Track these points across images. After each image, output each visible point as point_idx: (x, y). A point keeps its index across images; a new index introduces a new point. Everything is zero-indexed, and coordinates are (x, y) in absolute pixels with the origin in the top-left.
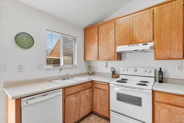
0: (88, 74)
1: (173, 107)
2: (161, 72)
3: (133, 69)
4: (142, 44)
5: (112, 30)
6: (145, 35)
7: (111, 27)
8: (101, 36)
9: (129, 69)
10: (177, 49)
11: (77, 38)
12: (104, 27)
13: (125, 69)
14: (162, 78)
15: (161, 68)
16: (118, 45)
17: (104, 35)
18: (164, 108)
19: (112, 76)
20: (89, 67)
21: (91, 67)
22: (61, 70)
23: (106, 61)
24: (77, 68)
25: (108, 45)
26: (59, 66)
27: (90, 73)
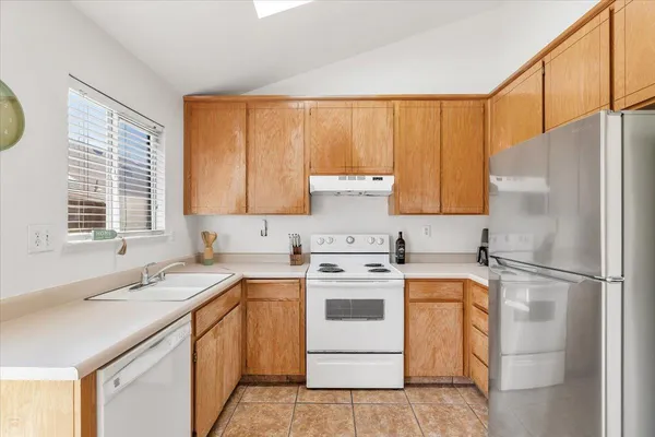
0: (199, 260)
1: (436, 305)
2: (401, 242)
3: (345, 237)
4: (371, 177)
5: (296, 127)
6: (378, 157)
7: (293, 121)
8: (259, 138)
9: (335, 237)
10: (431, 193)
11: (164, 130)
12: (267, 111)
13: (326, 237)
14: (404, 254)
15: (401, 233)
16: (313, 174)
17: (268, 137)
18: (423, 310)
19: (292, 260)
20: (205, 235)
21: (212, 237)
22: (123, 251)
23: (264, 217)
24: (165, 240)
25: (281, 170)
26: (113, 234)
27: (208, 256)
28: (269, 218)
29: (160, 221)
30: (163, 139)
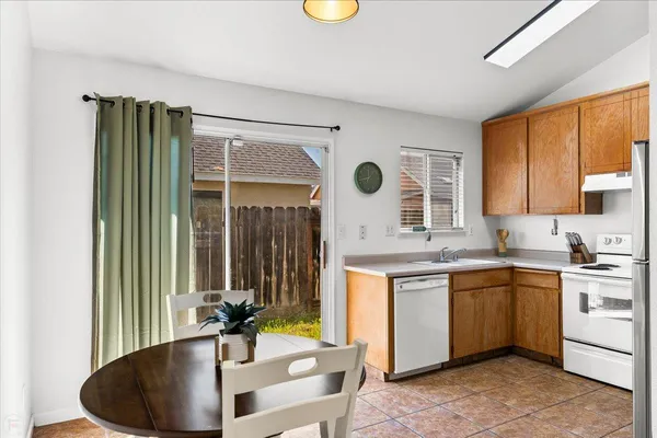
0: (496, 253)
5: (570, 130)
7: (568, 124)
9: (624, 237)
11: (463, 155)
12: (544, 121)
13: (612, 237)
16: (588, 174)
17: (545, 145)
19: (572, 258)
20: (500, 232)
21: (504, 234)
22: (429, 239)
23: (554, 217)
24: (464, 234)
25: (557, 174)
26: (424, 229)
27: (501, 250)
28: (559, 218)
29: (460, 221)
30: (462, 162)
